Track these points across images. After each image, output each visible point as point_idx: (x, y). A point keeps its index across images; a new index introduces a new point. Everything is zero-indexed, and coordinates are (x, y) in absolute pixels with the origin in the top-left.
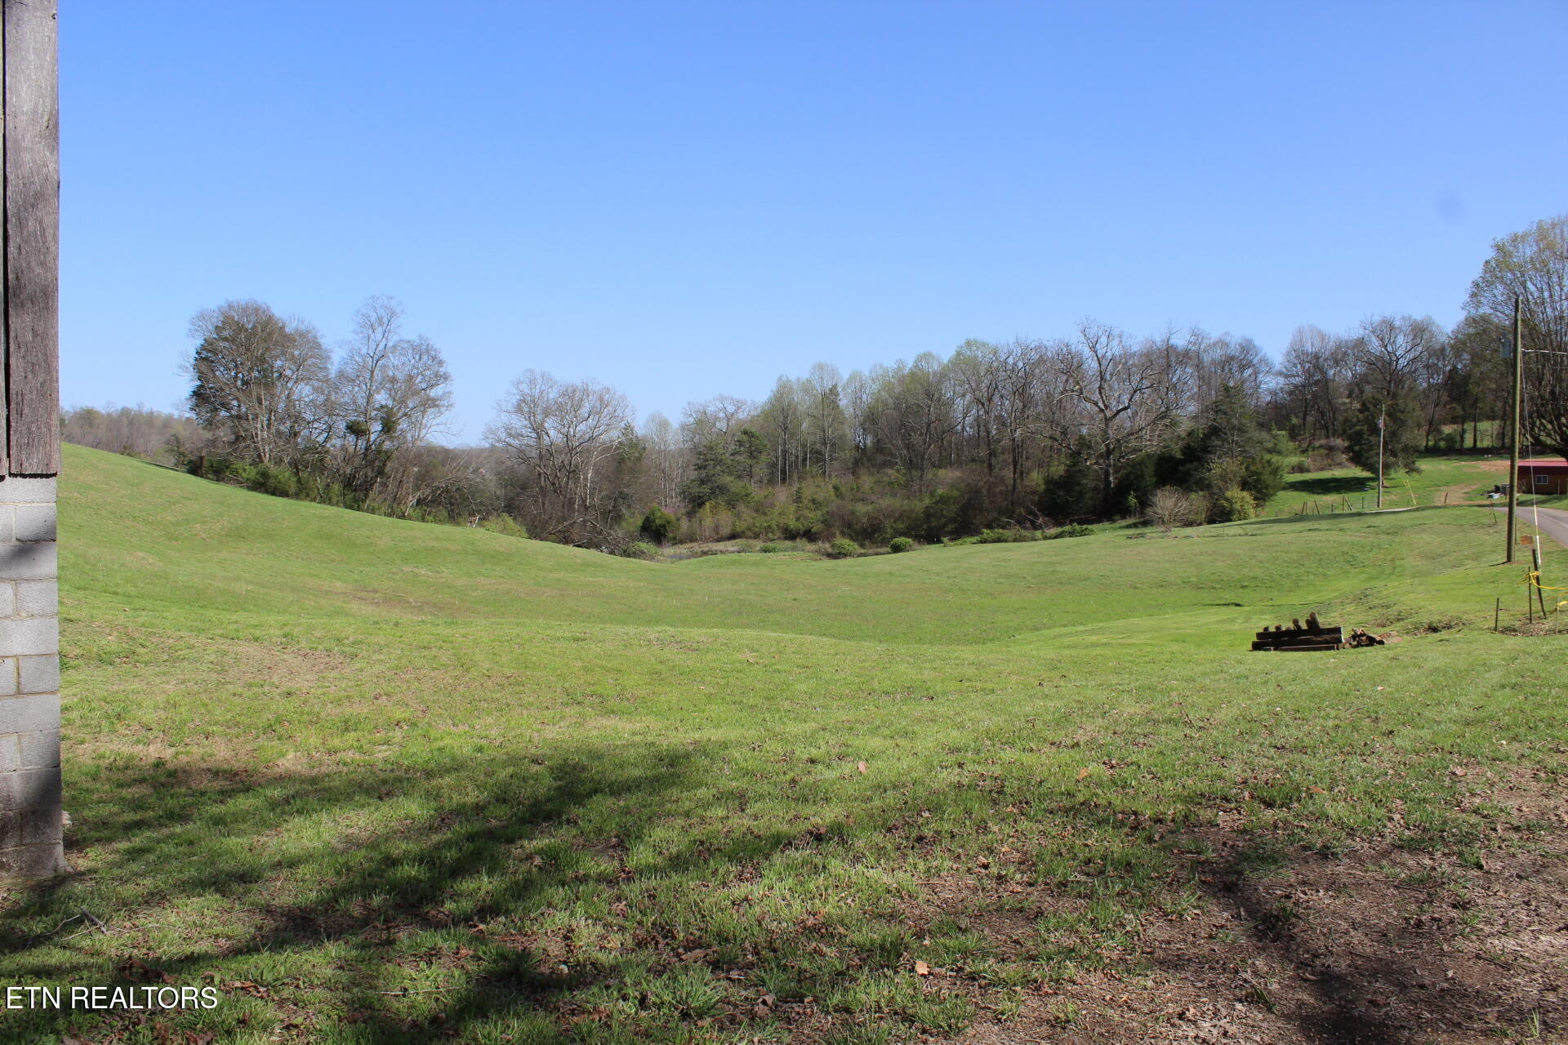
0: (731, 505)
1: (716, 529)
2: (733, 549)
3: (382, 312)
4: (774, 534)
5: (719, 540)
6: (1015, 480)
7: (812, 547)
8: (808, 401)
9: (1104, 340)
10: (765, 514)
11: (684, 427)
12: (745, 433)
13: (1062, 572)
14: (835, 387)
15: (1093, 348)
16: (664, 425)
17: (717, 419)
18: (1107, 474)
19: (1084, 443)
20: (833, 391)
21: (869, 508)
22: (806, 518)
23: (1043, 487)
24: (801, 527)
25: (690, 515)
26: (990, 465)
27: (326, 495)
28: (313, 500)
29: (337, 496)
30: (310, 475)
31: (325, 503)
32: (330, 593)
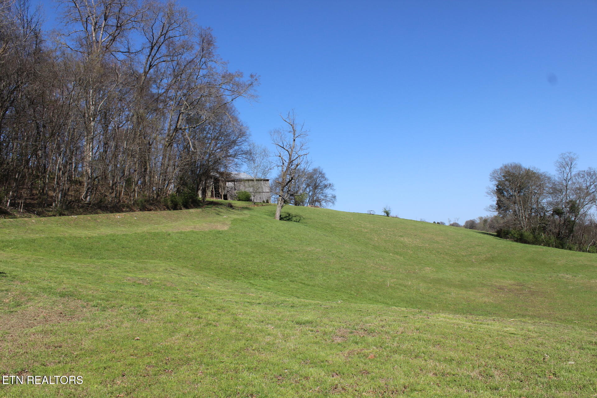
3: (567, 160)
27: (547, 242)
28: (540, 245)
29: (551, 243)
30: (539, 234)
31: (546, 245)
32: (489, 286)
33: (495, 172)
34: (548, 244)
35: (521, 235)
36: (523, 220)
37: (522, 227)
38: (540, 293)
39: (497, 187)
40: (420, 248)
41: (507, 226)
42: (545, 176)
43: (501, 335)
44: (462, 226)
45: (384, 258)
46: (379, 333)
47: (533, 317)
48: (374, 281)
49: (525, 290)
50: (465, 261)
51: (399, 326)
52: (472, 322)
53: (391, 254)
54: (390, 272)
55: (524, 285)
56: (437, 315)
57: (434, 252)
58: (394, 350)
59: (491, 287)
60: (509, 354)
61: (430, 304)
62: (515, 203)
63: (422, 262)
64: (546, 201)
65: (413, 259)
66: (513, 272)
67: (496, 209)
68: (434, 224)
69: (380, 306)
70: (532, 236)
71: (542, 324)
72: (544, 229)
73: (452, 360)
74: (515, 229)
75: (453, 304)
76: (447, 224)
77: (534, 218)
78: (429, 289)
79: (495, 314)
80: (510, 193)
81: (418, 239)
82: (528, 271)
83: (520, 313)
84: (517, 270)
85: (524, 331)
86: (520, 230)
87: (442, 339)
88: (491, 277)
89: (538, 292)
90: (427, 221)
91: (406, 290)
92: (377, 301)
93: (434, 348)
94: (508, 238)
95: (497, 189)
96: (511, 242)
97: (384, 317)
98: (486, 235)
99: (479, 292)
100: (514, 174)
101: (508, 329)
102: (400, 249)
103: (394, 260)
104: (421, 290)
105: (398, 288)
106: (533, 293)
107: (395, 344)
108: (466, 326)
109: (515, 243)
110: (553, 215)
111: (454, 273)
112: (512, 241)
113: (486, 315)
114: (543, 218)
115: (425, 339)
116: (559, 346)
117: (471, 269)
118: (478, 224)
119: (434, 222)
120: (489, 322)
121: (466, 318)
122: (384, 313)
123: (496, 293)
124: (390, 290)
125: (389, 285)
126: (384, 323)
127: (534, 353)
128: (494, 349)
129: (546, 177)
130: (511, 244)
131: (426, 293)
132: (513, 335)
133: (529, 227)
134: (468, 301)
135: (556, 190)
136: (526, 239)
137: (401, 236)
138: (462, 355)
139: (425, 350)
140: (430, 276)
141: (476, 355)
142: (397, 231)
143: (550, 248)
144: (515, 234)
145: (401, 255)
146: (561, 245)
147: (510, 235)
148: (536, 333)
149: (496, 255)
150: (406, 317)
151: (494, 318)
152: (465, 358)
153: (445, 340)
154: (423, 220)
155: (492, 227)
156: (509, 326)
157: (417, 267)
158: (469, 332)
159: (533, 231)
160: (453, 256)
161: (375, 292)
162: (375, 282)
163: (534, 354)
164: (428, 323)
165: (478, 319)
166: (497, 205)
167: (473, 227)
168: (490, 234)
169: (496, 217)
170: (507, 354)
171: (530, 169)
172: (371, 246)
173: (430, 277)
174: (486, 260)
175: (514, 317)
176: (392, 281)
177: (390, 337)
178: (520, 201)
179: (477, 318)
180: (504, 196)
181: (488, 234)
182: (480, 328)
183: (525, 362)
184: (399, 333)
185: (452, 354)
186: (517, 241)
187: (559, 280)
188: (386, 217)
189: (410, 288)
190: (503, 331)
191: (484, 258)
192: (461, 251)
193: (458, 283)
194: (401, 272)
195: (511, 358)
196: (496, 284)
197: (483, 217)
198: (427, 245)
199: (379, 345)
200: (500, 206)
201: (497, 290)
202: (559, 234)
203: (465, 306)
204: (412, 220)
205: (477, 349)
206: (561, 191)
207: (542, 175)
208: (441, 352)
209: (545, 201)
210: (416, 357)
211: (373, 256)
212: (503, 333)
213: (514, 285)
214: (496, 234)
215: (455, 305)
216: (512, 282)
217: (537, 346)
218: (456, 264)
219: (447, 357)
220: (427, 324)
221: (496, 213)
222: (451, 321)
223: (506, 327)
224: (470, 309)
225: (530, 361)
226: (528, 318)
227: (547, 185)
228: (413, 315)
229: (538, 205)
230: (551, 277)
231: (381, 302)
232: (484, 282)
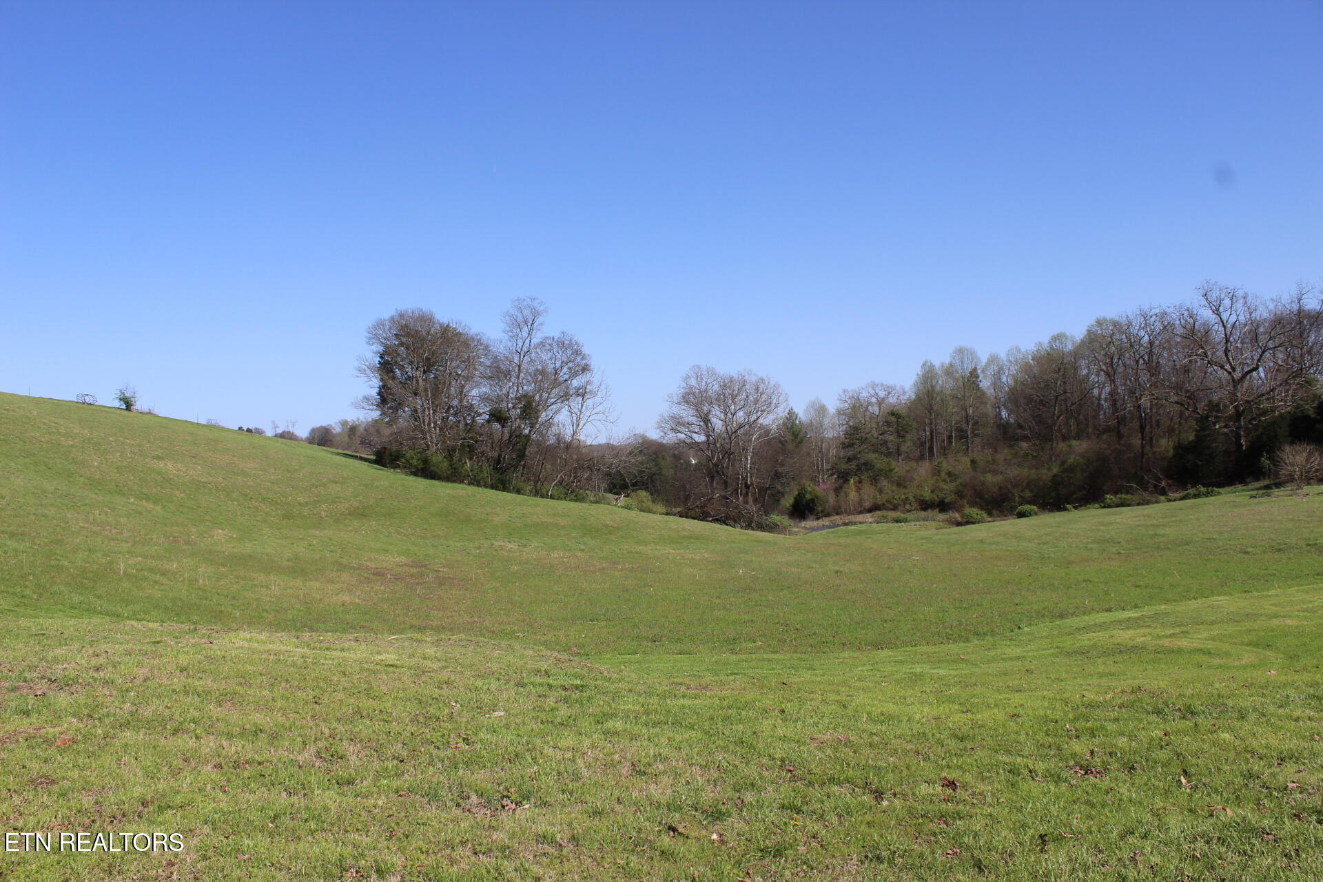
0: (874, 480)
1: (860, 502)
2: (870, 520)
3: (527, 312)
4: (911, 506)
5: (861, 513)
6: (1143, 447)
7: (942, 516)
8: (950, 384)
9: (1227, 302)
10: (905, 487)
11: (840, 412)
12: (893, 414)
13: (1163, 536)
14: (975, 370)
15: (1217, 312)
16: (821, 410)
17: (869, 403)
18: (1238, 437)
19: (1214, 407)
20: (974, 373)
21: (1000, 478)
22: (941, 490)
23: (1171, 452)
24: (936, 499)
25: (837, 490)
26: (1119, 433)
27: (475, 476)
28: (462, 482)
29: (483, 478)
30: (460, 460)
31: (473, 484)
32: (355, 569)
33: (379, 324)
34: (476, 482)
35: (426, 461)
36: (430, 431)
37: (428, 446)
38: (456, 582)
39: (381, 357)
40: (204, 487)
41: (397, 441)
42: (479, 341)
43: (368, 669)
44: (302, 440)
45: (114, 509)
46: (89, 684)
47: (439, 629)
48: (86, 562)
49: (428, 576)
50: (305, 516)
51: (139, 665)
52: (309, 646)
53: (132, 500)
54: (128, 542)
55: (425, 566)
56: (232, 634)
57: (235, 495)
58: (123, 721)
59: (357, 571)
60: (381, 707)
61: (221, 612)
62: (416, 394)
63: (207, 518)
64: (477, 393)
65: (186, 510)
66: (404, 538)
67: (377, 406)
68: (240, 432)
69: (97, 620)
70: (446, 464)
71: (453, 642)
72: (470, 450)
73: (258, 732)
74: (412, 448)
75: (274, 610)
76: (269, 433)
77: (451, 428)
78: (219, 580)
79: (364, 627)
80: (407, 373)
81: (199, 465)
82: (434, 537)
83: (414, 622)
84: (413, 535)
85: (415, 659)
86: (424, 450)
87: (238, 688)
88: (359, 549)
89: (453, 579)
90: (222, 424)
91: (165, 581)
92: (91, 611)
93: (219, 709)
94: (399, 466)
95: (380, 363)
96: (403, 476)
97: (104, 647)
98: (351, 461)
99: (331, 581)
100: (417, 332)
101: (383, 657)
102: (156, 488)
103: (140, 513)
104: (201, 581)
105: (145, 579)
106: (442, 582)
107: (127, 706)
108: (294, 656)
109: (412, 478)
110: (488, 421)
111: (279, 541)
112: (406, 474)
113: (344, 629)
114: (470, 428)
115: (200, 689)
116: (479, 683)
117: (317, 532)
118: (340, 434)
119: (240, 429)
120: (346, 645)
121: (298, 638)
122: (105, 638)
123: (369, 583)
124: (125, 584)
125: (125, 573)
126: (101, 660)
127: (430, 702)
128: (352, 701)
129: (481, 345)
130: (404, 480)
131: (214, 588)
132: (392, 669)
133: (442, 445)
134: (306, 602)
135: (499, 373)
136: (432, 468)
137: (159, 458)
138: (281, 720)
139: (197, 714)
140: (223, 549)
141: (313, 717)
142: (148, 445)
143: (480, 489)
144: (412, 458)
145: (156, 502)
146: (501, 485)
147: (403, 460)
148: (439, 661)
149: (371, 503)
150: (158, 642)
151: (356, 635)
152: (288, 724)
153: (246, 688)
154: (213, 422)
155: (365, 443)
156: (385, 652)
157: (194, 530)
158: (301, 668)
159: (450, 453)
160: (278, 504)
161: (87, 588)
162: (87, 565)
163: (430, 705)
164: (211, 653)
165: (323, 640)
166: (379, 397)
167: (326, 441)
168: (361, 459)
169: (376, 421)
170: (378, 709)
171: (451, 325)
172: (82, 479)
173: (224, 552)
174: (349, 514)
175: (402, 631)
176: (131, 562)
177: (115, 693)
178: (426, 390)
179: (322, 638)
180: (394, 378)
181: (356, 457)
182: (326, 659)
183: (412, 721)
184: (138, 682)
185: (259, 718)
186: (415, 474)
187: (494, 553)
188: (123, 411)
189: (175, 578)
190: (372, 662)
191: (347, 509)
192: (297, 494)
193: (287, 563)
194: (154, 540)
195: (385, 717)
196: (369, 564)
197: (349, 420)
198: (220, 479)
199: (85, 712)
200: (384, 397)
201: (372, 576)
202: (498, 461)
203: (301, 613)
204: (186, 421)
205: (316, 703)
206: (507, 374)
207: (473, 338)
208: (234, 716)
209: (474, 392)
210: (176, 732)
211: (85, 505)
212: (372, 666)
213: (405, 565)
214: (373, 457)
215: (278, 611)
216: (403, 559)
217: (439, 687)
218: (284, 522)
219: (248, 726)
220: (206, 657)
221: (376, 414)
222: (262, 647)
223: (379, 653)
224: (310, 620)
225: (421, 719)
226: (429, 632)
227: (482, 360)
228: (177, 638)
229: (461, 401)
230: (479, 548)
231: (101, 613)
232: (344, 561)
